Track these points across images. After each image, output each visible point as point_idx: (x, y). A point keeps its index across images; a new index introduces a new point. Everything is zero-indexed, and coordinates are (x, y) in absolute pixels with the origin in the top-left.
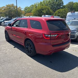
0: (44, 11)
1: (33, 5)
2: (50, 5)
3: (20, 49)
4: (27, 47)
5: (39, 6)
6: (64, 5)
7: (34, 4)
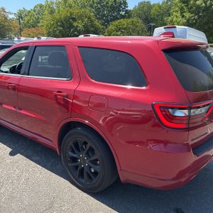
0: (79, 25)
1: (41, 6)
2: (91, 6)
3: (38, 158)
4: (71, 154)
5: (61, 9)
6: (129, 9)
7: (43, 4)
